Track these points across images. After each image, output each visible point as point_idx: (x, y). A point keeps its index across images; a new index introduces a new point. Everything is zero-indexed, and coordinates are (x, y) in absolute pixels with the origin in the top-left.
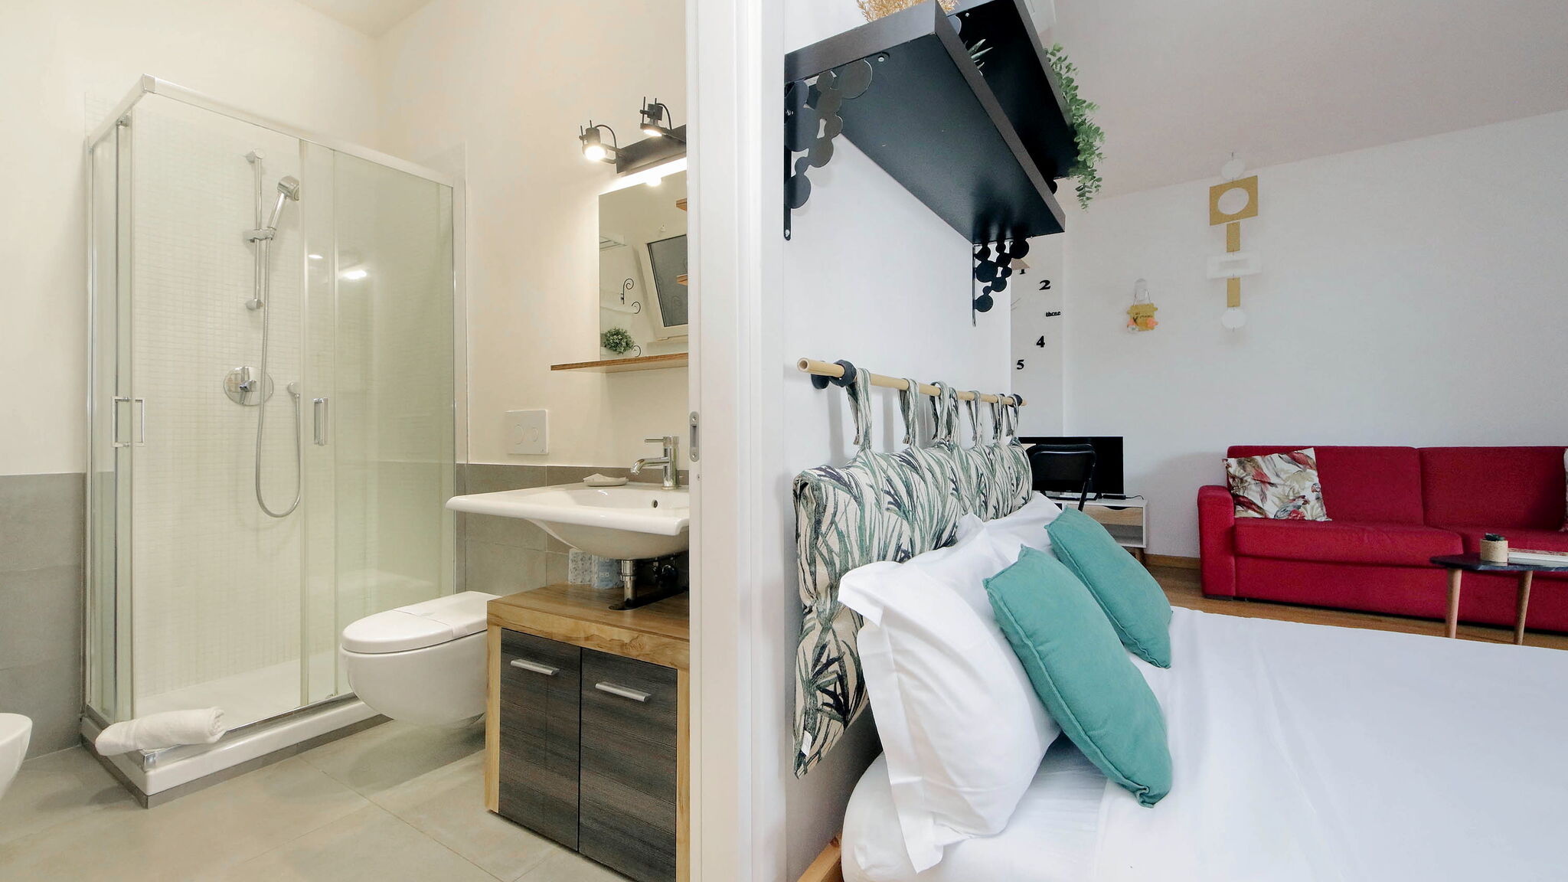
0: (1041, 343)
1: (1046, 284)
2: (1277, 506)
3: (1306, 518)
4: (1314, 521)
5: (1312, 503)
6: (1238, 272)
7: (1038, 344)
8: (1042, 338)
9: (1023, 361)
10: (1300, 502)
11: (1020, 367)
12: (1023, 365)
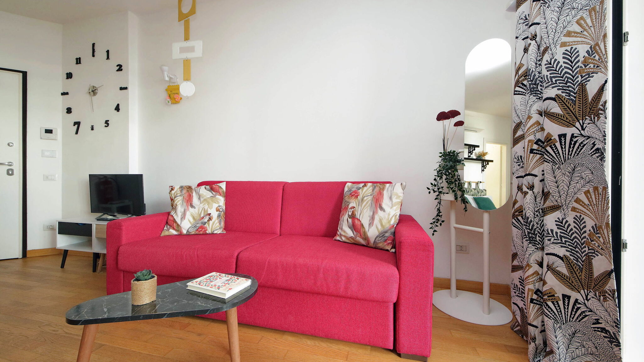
0: (117, 109)
1: (120, 68)
2: (190, 222)
3: (207, 232)
4: (213, 234)
5: (213, 220)
6: (189, 55)
7: (115, 109)
8: (118, 105)
9: (108, 121)
10: (206, 220)
11: (106, 125)
12: (108, 124)
